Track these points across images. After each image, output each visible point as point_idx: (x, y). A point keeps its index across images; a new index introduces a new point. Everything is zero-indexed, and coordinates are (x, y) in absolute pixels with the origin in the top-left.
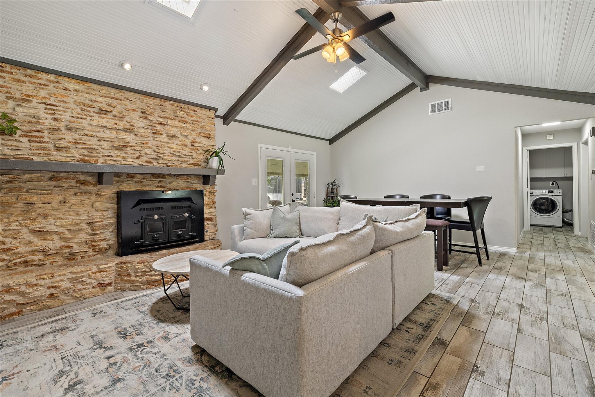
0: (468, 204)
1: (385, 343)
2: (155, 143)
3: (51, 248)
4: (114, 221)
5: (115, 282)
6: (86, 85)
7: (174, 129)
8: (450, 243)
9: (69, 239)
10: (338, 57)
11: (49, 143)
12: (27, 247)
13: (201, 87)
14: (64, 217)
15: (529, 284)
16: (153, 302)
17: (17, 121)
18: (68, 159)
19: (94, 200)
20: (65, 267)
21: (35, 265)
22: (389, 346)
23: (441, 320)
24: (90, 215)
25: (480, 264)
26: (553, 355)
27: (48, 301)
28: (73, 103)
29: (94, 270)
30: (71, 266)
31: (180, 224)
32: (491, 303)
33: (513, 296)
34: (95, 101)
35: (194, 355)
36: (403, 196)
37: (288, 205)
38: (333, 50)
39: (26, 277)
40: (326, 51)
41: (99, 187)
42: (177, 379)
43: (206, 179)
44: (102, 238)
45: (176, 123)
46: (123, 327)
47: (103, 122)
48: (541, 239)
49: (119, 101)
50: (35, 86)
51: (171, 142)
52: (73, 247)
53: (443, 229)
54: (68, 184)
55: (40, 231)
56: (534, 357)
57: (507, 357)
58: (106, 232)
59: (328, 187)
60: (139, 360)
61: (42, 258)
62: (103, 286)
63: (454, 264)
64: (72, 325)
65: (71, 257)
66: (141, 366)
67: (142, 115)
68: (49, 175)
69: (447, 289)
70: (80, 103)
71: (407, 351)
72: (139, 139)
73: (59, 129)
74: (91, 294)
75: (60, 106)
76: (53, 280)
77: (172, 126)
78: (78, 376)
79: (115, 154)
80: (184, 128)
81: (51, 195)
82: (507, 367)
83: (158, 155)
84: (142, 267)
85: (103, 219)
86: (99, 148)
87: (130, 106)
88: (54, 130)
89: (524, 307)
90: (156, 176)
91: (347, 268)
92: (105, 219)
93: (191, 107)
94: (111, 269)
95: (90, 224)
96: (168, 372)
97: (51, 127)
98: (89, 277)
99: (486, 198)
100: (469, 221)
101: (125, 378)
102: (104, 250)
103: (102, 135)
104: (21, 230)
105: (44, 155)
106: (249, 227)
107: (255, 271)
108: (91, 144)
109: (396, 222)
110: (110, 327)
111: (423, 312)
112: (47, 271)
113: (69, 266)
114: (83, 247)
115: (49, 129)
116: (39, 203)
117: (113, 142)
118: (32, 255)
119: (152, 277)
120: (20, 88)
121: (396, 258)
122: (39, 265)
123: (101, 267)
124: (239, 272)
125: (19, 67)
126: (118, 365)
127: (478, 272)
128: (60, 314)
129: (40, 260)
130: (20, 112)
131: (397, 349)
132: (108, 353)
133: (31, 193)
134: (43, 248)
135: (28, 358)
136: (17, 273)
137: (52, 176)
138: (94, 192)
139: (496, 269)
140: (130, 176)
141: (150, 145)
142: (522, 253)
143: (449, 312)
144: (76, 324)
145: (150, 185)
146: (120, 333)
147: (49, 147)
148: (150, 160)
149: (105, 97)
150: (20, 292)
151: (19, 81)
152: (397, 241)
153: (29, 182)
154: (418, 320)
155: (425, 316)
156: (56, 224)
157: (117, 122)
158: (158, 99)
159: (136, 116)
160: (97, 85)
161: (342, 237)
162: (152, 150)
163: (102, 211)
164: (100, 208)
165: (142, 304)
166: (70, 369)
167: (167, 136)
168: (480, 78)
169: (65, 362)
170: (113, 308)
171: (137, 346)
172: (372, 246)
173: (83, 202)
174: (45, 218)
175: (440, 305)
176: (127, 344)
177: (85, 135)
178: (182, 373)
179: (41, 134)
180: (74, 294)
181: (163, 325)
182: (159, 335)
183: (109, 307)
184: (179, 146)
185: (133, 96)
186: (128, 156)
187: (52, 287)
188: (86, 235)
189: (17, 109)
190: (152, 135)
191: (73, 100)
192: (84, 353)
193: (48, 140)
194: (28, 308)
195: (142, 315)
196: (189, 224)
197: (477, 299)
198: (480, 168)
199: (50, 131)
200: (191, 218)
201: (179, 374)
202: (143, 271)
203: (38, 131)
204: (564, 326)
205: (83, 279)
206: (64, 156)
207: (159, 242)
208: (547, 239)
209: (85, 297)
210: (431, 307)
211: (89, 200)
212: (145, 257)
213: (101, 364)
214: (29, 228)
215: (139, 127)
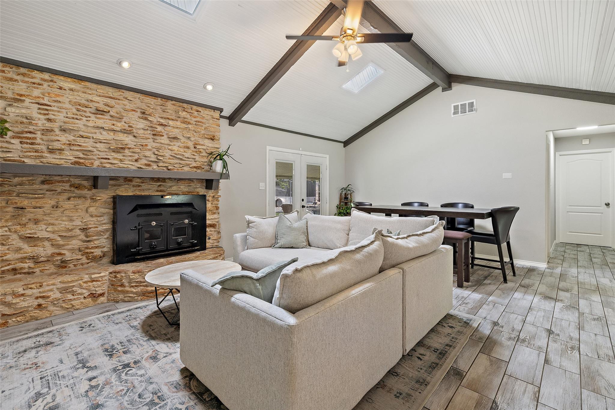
0: (493, 215)
1: (393, 372)
2: (155, 145)
3: (42, 255)
4: (110, 227)
5: (108, 292)
6: (82, 83)
7: (176, 130)
8: (472, 256)
9: (61, 246)
10: (350, 55)
11: (42, 145)
12: (16, 255)
13: (205, 86)
14: (56, 222)
15: (559, 305)
16: (147, 316)
17: (8, 122)
18: (62, 162)
19: (89, 205)
20: (55, 276)
21: (25, 273)
22: (398, 375)
23: (459, 345)
24: (84, 221)
25: (505, 280)
26: (585, 393)
27: (36, 311)
28: (68, 103)
29: (85, 280)
30: (62, 274)
31: (180, 231)
32: (515, 326)
33: (541, 319)
34: (92, 101)
35: (183, 379)
36: (422, 204)
37: (296, 213)
38: (345, 48)
39: (13, 286)
40: (338, 49)
41: (94, 191)
42: (160, 407)
43: (209, 184)
44: (97, 245)
45: (178, 124)
46: (111, 344)
47: (100, 123)
48: (574, 253)
49: (117, 101)
50: (28, 85)
51: (172, 144)
52: (65, 254)
53: (464, 242)
54: (61, 188)
55: (30, 237)
56: (563, 393)
57: (531, 393)
58: (100, 239)
59: (342, 192)
60: (123, 382)
61: (32, 265)
62: (94, 297)
63: (476, 280)
64: (58, 339)
65: (63, 265)
66: (123, 390)
67: (142, 116)
68: (42, 178)
69: (466, 309)
70: (75, 103)
71: (418, 382)
72: (138, 141)
73: (52, 131)
74: (81, 305)
75: (54, 106)
76: (41, 290)
77: (174, 127)
78: (55, 399)
79: (113, 157)
80: (186, 129)
81: (43, 200)
82: (531, 406)
83: (158, 158)
84: (137, 277)
85: (97, 225)
86: (95, 150)
87: (129, 106)
88: (47, 131)
89: (553, 332)
90: (156, 179)
91: (349, 290)
92: (100, 225)
93: (195, 107)
94: (104, 279)
95: (83, 230)
96: (152, 398)
97: (44, 128)
98: (81, 287)
99: (512, 209)
100: (493, 233)
101: (105, 404)
102: (98, 257)
103: (98, 136)
104: (11, 235)
105: (36, 157)
106: (252, 236)
107: (248, 292)
108: (87, 146)
109: (409, 236)
110: (96, 344)
111: (438, 335)
112: (36, 280)
113: (60, 275)
114: (76, 254)
115: (42, 130)
116: (30, 208)
117: (110, 144)
118: (21, 263)
119: (148, 288)
120: (12, 87)
121: (408, 278)
122: (29, 273)
123: (93, 276)
124: (229, 292)
125: (11, 65)
126: (99, 388)
127: (503, 290)
128: (46, 326)
129: (30, 267)
130: (12, 112)
131: (407, 380)
132: (91, 374)
133: (22, 197)
134: (33, 255)
135: (5, 377)
136: (5, 281)
137: (44, 180)
138: (88, 196)
139: (523, 286)
140: (128, 180)
141: (149, 147)
142: (553, 269)
143: (468, 337)
144: (61, 339)
145: (149, 189)
146: (106, 350)
147: (42, 149)
148: (149, 163)
149: (103, 96)
150: (5, 302)
151: (11, 79)
152: (410, 258)
153: (20, 185)
154: (432, 345)
155: (440, 341)
156: (47, 230)
157: (115, 123)
158: (159, 99)
159: (134, 117)
160: (93, 84)
161: (346, 254)
162: (152, 152)
163: (96, 216)
164: (95, 213)
165: (135, 317)
166: (47, 391)
167: (169, 138)
168: (507, 78)
169: (44, 383)
170: (103, 321)
171: (122, 366)
172: (381, 265)
173: (77, 206)
174: (36, 224)
175: (458, 328)
176: (112, 364)
177: (80, 136)
178: (167, 400)
179: (33, 136)
180: (63, 305)
181: (153, 342)
182: (147, 355)
183: (100, 321)
184: (181, 148)
185: (133, 95)
186: (126, 158)
187: (41, 297)
188: (79, 241)
189: (8, 109)
190: (152, 136)
191: (68, 100)
192: (65, 373)
193: (41, 142)
194: (14, 320)
195: (133, 330)
196: (189, 231)
197: (500, 322)
198: (507, 175)
199: (43, 132)
200: (192, 224)
201: (163, 401)
202: (138, 282)
203: (30, 132)
204: (598, 357)
205: (73, 289)
206: (57, 158)
207: (157, 250)
208: (581, 253)
209: (75, 308)
210: (447, 330)
211: (82, 204)
212: (140, 266)
213: (81, 387)
214: (19, 234)
215: (138, 128)
